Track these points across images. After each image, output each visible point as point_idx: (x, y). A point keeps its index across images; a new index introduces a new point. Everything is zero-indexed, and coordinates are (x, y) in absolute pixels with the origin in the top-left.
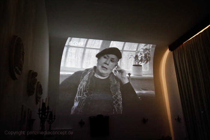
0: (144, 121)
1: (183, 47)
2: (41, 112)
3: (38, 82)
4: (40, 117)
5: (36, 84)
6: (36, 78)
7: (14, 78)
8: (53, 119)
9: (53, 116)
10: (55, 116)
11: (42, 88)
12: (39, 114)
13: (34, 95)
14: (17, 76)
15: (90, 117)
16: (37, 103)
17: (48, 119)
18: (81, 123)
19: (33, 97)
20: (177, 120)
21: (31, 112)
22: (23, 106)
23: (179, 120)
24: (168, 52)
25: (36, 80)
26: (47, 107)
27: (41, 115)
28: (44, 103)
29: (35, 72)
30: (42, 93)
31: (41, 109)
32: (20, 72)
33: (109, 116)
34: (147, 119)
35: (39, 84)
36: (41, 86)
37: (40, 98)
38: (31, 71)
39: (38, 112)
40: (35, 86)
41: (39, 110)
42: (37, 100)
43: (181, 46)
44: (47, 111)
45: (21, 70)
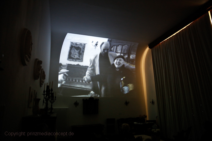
0: (127, 103)
1: (159, 46)
2: (45, 93)
3: (42, 69)
4: (45, 97)
5: (41, 70)
6: (41, 65)
7: (24, 64)
8: (54, 100)
9: (54, 97)
10: (55, 97)
11: (45, 74)
12: (44, 95)
13: (39, 79)
14: (26, 62)
15: (83, 99)
16: (41, 86)
17: (50, 99)
18: (76, 104)
19: (38, 81)
20: (151, 103)
21: (36, 93)
22: (30, 88)
23: (153, 103)
24: (147, 49)
25: (41, 67)
26: (50, 89)
27: (45, 95)
28: (48, 86)
29: (40, 60)
30: (45, 78)
31: (45, 90)
32: (29, 59)
33: (98, 99)
34: (129, 102)
35: (43, 70)
36: (44, 73)
37: (43, 82)
38: (37, 59)
39: (43, 93)
40: (40, 72)
41: (44, 92)
42: (41, 84)
43: (158, 45)
44: (51, 92)
45: (30, 57)
